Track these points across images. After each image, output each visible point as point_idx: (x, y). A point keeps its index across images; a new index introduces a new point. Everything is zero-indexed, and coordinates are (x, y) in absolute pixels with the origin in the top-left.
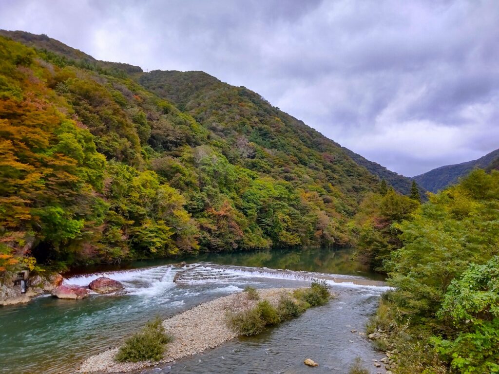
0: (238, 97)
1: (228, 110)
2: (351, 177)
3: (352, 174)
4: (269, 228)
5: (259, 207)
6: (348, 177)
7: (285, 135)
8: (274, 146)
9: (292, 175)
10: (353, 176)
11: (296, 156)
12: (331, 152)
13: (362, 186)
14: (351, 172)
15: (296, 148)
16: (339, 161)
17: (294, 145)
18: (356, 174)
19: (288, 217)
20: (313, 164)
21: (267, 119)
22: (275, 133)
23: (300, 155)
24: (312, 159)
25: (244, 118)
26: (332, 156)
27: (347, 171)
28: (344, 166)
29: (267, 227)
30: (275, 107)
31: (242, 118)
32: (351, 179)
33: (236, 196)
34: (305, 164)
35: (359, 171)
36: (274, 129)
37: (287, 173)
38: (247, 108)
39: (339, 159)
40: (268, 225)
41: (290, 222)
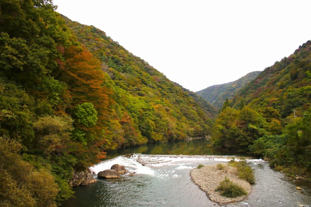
0: (92, 33)
1: (88, 43)
2: (172, 93)
3: (173, 91)
4: (144, 130)
5: (138, 116)
6: (171, 93)
7: (129, 63)
8: (124, 71)
9: (143, 92)
10: (173, 92)
11: (139, 78)
12: (158, 76)
13: (180, 99)
14: (172, 90)
15: (138, 72)
16: (163, 82)
17: (137, 70)
18: (175, 91)
19: (153, 122)
20: (151, 84)
21: (115, 51)
22: (123, 61)
23: (142, 77)
24: (149, 81)
25: (100, 49)
26: (159, 78)
27: (170, 89)
28: (167, 86)
29: (143, 129)
30: (116, 41)
31: (99, 49)
32: (173, 95)
33: (124, 108)
34: (146, 84)
35: (176, 89)
36: (122, 58)
37: (139, 91)
38: (101, 42)
39: (164, 81)
40: (144, 128)
41: (155, 126)
